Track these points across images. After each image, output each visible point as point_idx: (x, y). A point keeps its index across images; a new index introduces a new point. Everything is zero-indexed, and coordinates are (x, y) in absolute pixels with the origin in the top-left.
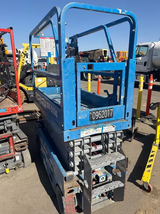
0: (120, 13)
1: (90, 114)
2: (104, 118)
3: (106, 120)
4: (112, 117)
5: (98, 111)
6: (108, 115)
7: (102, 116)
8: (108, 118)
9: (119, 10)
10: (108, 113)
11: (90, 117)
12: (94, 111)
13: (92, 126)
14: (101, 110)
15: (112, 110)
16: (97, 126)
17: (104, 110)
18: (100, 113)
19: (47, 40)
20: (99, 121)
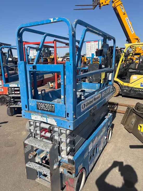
0: (52, 21)
1: (37, 104)
2: (47, 111)
3: (49, 113)
4: (54, 112)
5: (43, 103)
6: (50, 109)
7: (45, 108)
8: (50, 111)
9: (50, 19)
10: (50, 107)
11: (37, 106)
12: (39, 102)
13: (39, 113)
14: (45, 103)
15: (54, 106)
16: (42, 115)
17: (47, 104)
18: (44, 105)
19: (91, 43)
20: (43, 112)
